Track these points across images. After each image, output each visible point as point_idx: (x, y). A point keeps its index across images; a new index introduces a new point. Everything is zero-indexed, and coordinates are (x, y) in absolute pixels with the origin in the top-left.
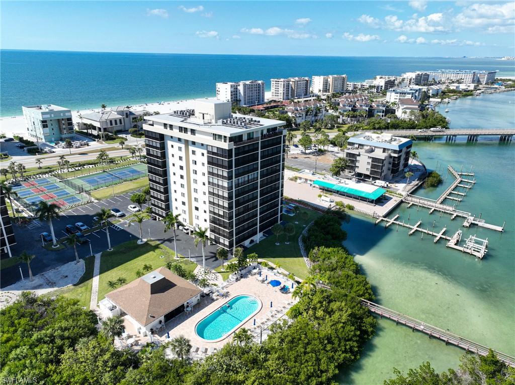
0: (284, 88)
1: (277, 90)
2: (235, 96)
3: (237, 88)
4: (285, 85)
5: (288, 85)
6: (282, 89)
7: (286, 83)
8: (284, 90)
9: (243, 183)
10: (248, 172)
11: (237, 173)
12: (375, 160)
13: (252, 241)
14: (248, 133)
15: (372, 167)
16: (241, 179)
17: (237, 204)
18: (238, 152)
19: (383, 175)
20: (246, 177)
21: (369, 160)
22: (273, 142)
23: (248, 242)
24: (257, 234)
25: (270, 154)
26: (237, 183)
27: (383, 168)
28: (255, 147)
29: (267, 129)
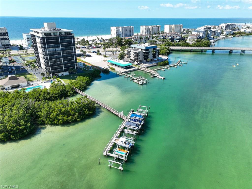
0: (146, 30)
1: (142, 31)
2: (119, 33)
3: (119, 29)
4: (147, 29)
5: (148, 29)
6: (145, 31)
7: (147, 28)
8: (146, 31)
9: (52, 51)
10: (55, 47)
11: (49, 46)
12: (135, 53)
13: (62, 75)
14: (54, 33)
15: (135, 57)
16: (51, 49)
17: (50, 58)
18: (47, 39)
19: (139, 60)
20: (54, 49)
21: (134, 53)
22: (67, 37)
23: (60, 74)
24: (63, 72)
25: (66, 42)
26: (49, 50)
27: (139, 57)
28: (57, 38)
29: (65, 32)
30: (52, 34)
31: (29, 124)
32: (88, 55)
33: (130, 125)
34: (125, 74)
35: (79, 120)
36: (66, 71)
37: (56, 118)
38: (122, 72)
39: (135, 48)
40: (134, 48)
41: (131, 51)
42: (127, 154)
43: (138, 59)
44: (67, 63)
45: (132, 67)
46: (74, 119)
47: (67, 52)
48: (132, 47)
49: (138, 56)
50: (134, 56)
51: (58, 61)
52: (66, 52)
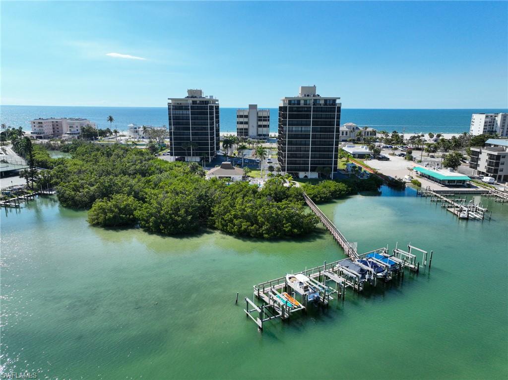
2: (491, 127)
3: (494, 119)
9: (296, 131)
10: (302, 125)
11: (291, 123)
12: (491, 156)
13: (306, 177)
14: (305, 101)
15: (489, 165)
16: (294, 128)
17: (290, 143)
18: (291, 109)
19: (499, 173)
20: (299, 128)
21: (487, 158)
22: (328, 110)
23: (302, 175)
24: (308, 171)
25: (324, 118)
26: (291, 129)
27: (501, 167)
28: (309, 110)
29: (325, 100)
30: (302, 102)
31: (189, 218)
32: (382, 158)
33: (347, 267)
34: (437, 195)
35: (266, 236)
36: (313, 170)
37: (231, 221)
38: (434, 191)
39: (498, 146)
40: (495, 146)
41: (480, 153)
42: (295, 308)
43: (496, 171)
44: (318, 156)
45: (469, 186)
46: (258, 232)
47: (321, 136)
48: (490, 145)
49: (497, 164)
50: (486, 164)
51: (302, 149)
52: (319, 136)
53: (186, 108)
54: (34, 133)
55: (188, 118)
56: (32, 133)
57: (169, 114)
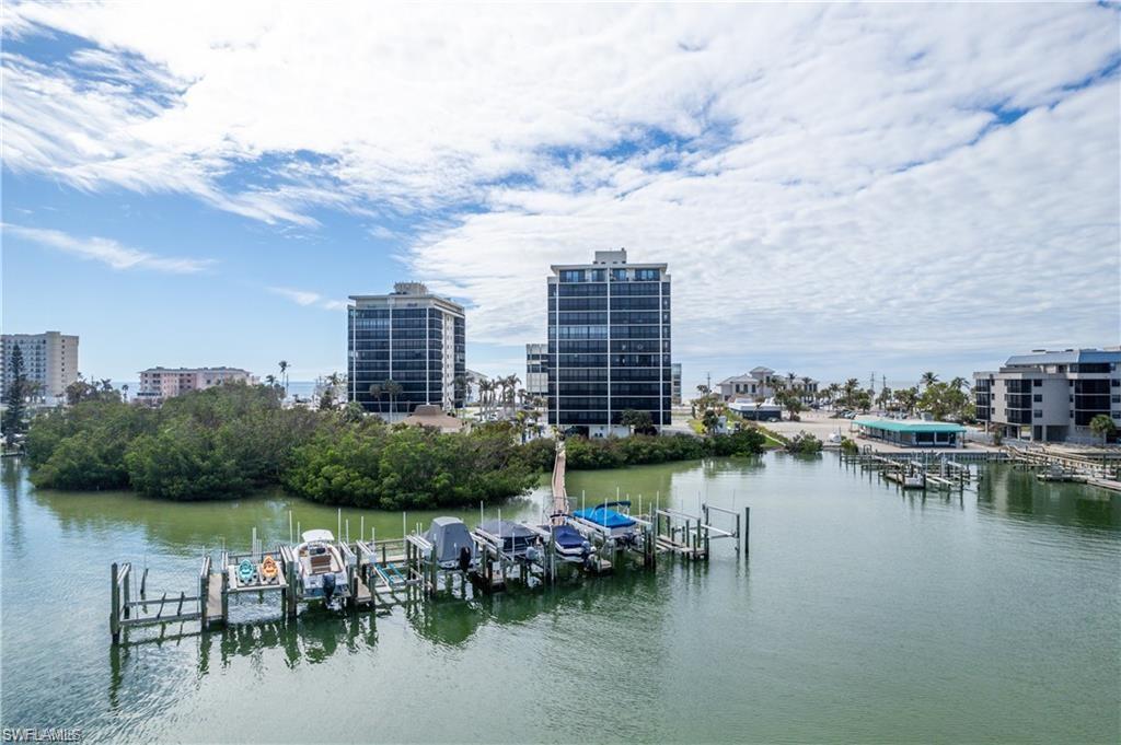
9: (576, 336)
10: (588, 322)
11: (565, 318)
13: (599, 434)
14: (596, 272)
16: (573, 329)
17: (565, 362)
18: (564, 290)
20: (584, 329)
22: (643, 289)
23: (593, 432)
24: (605, 422)
25: (636, 308)
26: (565, 332)
27: (1035, 406)
28: (602, 290)
29: (637, 269)
30: (589, 275)
36: (617, 420)
38: (878, 454)
44: (627, 389)
47: (632, 346)
51: (591, 374)
52: (627, 346)
53: (385, 314)
54: (143, 394)
55: (386, 334)
56: (139, 394)
57: (350, 327)
